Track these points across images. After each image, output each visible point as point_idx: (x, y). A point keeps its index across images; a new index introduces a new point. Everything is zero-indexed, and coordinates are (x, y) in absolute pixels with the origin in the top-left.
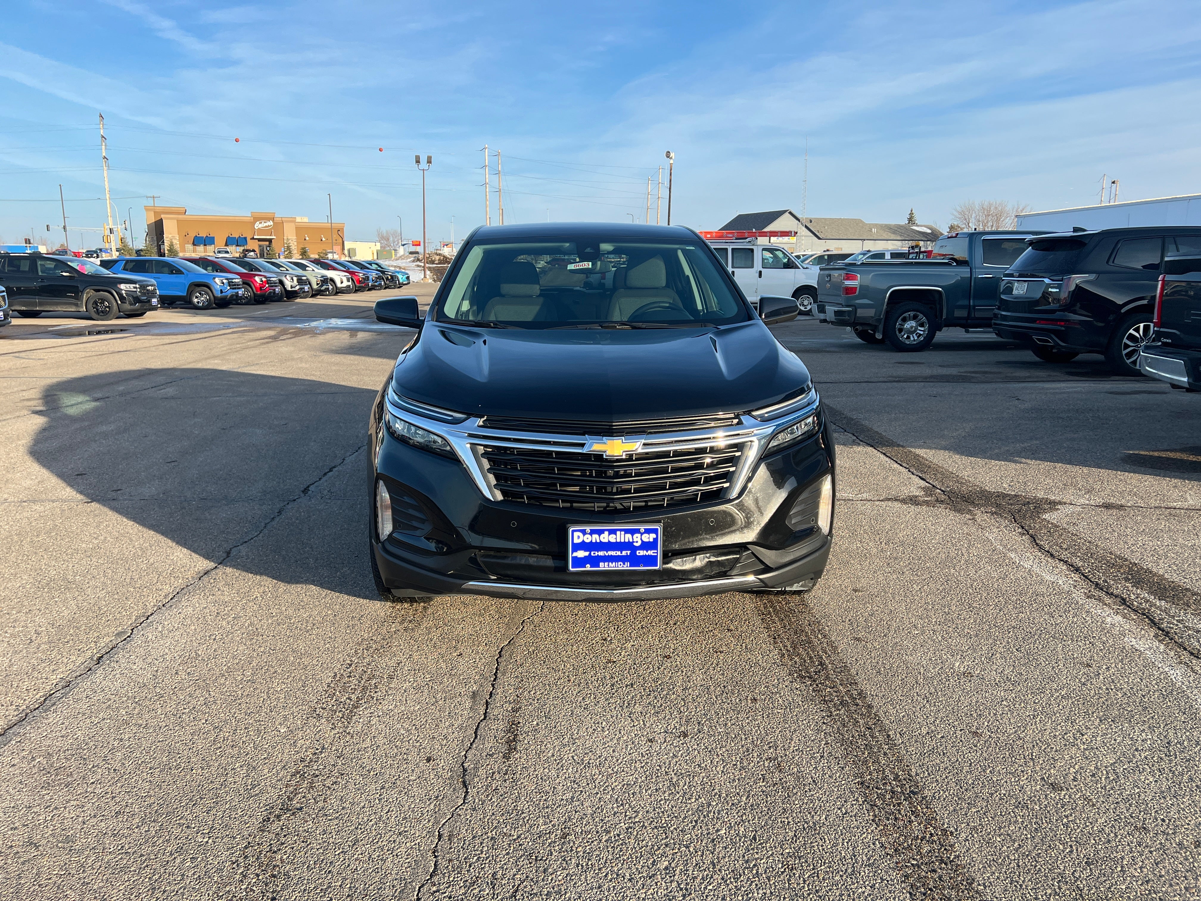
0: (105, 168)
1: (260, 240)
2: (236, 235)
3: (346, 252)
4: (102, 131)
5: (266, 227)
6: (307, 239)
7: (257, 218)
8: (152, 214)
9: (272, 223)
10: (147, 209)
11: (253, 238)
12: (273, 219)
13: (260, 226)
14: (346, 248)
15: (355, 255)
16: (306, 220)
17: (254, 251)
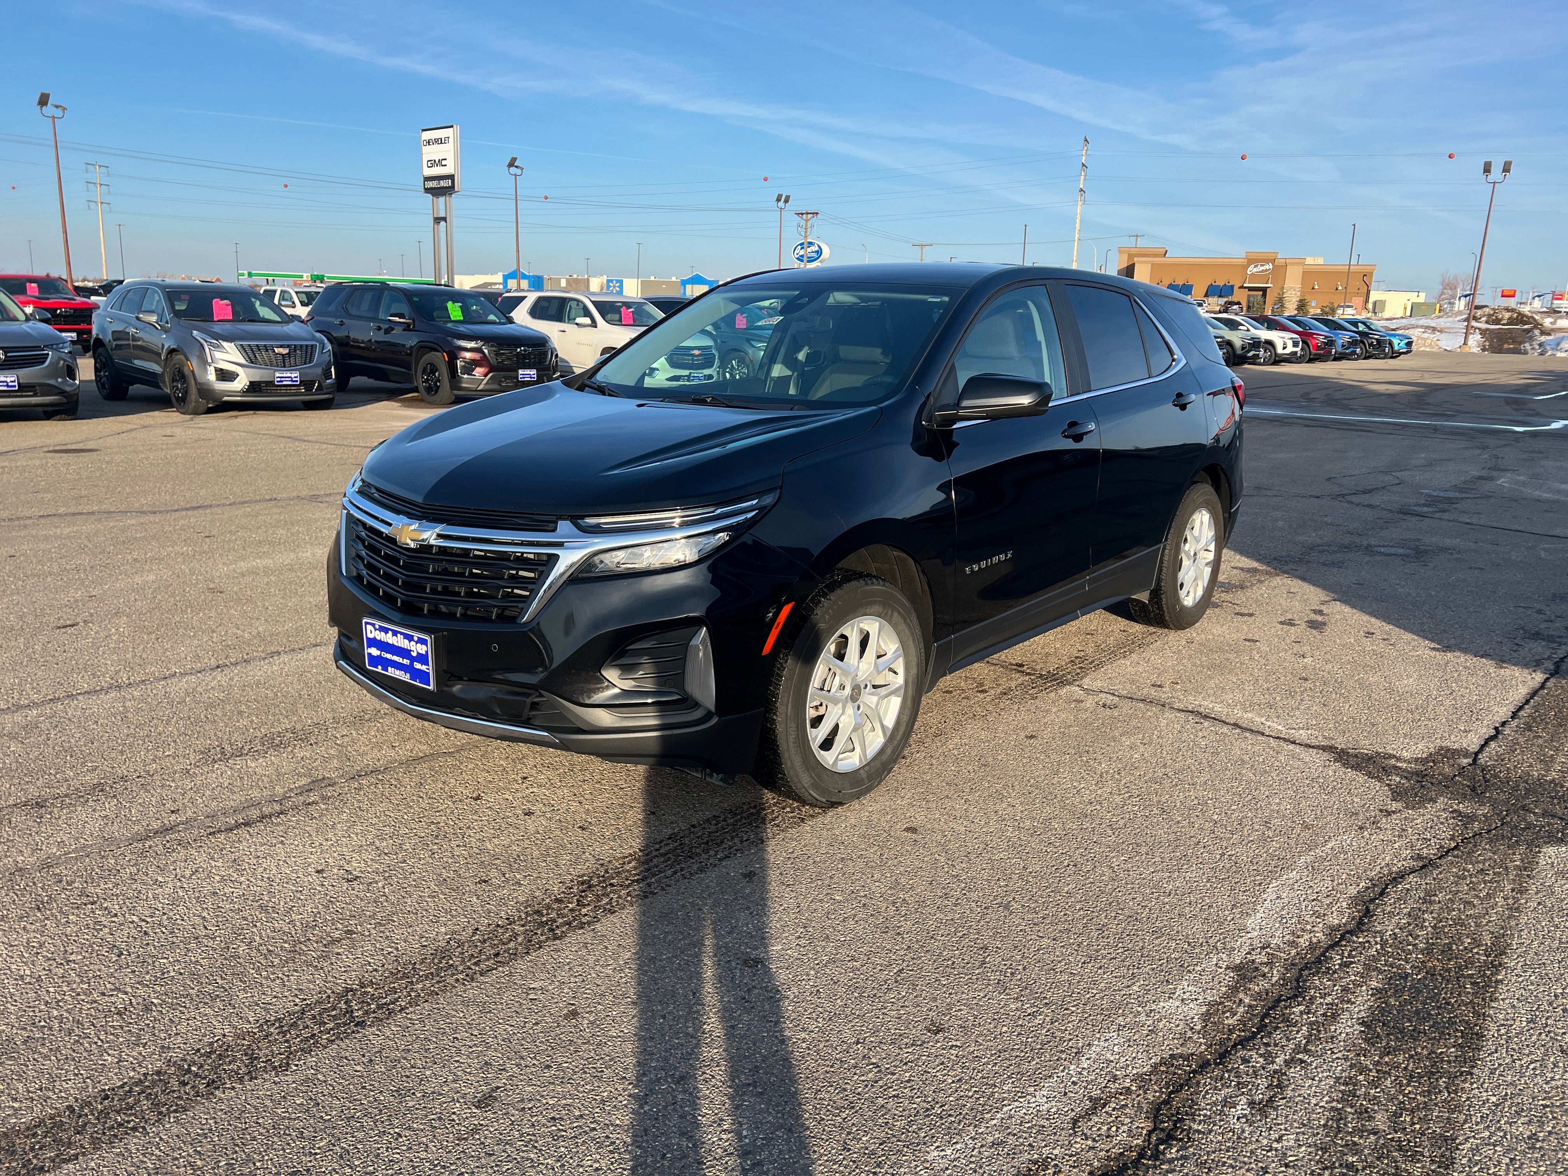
0: (1080, 203)
1: (1251, 289)
2: (1220, 283)
3: (1370, 306)
4: (1084, 158)
5: (1263, 271)
6: (1316, 287)
7: (1251, 261)
8: (1125, 257)
9: (1271, 267)
10: (1121, 251)
11: (1242, 287)
12: (1273, 261)
13: (1255, 270)
14: (1372, 300)
15: (1383, 311)
16: (1320, 261)
17: (1239, 303)
